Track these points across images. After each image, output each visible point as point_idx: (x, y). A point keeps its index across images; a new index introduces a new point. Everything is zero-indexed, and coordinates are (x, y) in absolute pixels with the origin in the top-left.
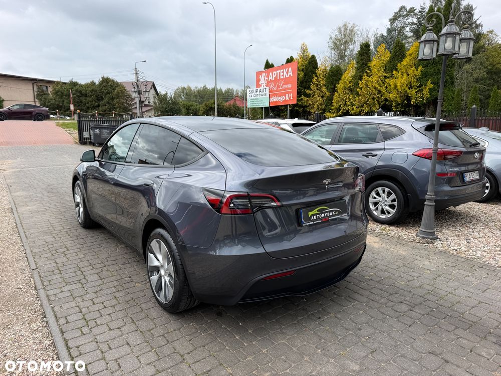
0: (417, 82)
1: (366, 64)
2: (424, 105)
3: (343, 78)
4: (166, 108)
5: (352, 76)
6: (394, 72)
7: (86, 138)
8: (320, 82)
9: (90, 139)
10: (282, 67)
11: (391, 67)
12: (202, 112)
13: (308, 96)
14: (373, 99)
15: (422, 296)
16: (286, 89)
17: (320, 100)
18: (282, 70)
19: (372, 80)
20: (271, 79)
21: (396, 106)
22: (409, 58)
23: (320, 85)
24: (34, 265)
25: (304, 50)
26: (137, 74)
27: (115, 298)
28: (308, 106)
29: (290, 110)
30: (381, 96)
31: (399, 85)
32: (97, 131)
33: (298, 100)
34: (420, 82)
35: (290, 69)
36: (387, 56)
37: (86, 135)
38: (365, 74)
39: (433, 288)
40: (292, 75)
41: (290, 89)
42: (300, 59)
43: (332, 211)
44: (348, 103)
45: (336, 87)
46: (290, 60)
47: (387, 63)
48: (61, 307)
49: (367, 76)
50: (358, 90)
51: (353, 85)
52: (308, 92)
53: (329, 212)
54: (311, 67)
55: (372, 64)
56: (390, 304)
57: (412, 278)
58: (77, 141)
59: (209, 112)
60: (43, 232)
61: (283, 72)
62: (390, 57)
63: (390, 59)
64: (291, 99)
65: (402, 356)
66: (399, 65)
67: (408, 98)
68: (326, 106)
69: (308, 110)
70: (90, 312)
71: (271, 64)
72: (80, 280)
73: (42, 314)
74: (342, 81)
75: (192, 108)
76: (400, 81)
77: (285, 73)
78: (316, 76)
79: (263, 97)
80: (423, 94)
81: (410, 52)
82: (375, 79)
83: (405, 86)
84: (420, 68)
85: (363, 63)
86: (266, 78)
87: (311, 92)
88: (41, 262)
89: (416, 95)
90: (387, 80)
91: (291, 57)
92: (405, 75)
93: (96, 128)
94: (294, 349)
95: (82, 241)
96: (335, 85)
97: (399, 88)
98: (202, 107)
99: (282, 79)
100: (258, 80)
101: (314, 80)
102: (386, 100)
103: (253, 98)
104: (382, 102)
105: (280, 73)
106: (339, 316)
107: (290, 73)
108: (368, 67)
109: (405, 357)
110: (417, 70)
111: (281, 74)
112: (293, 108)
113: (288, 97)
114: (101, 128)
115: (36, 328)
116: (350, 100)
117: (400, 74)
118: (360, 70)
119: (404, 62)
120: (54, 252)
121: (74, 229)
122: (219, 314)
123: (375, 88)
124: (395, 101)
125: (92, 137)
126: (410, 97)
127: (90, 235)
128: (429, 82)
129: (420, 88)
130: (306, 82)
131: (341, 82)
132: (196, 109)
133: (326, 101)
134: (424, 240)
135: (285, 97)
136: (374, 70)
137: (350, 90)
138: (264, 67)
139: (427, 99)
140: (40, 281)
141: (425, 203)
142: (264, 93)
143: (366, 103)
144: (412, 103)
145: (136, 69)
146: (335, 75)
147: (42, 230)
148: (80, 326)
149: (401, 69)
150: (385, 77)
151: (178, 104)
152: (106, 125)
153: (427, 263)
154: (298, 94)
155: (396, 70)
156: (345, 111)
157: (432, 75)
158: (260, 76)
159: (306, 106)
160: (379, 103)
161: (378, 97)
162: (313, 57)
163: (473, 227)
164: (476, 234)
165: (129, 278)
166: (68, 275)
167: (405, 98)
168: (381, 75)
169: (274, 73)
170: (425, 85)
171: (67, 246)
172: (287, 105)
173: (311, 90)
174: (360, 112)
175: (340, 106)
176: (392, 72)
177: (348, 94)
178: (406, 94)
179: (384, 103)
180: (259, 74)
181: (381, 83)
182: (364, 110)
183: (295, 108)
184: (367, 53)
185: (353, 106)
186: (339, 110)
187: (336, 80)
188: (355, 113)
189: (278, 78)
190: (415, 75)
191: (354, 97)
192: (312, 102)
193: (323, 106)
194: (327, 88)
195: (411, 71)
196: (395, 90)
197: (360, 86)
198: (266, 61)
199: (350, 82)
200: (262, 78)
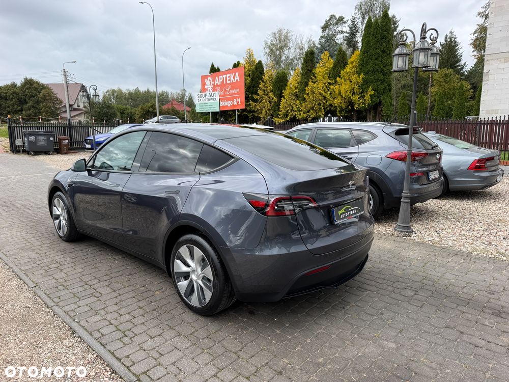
0: (359, 89)
1: (311, 71)
2: (366, 110)
3: (289, 83)
4: (99, 112)
5: (298, 83)
6: (338, 79)
7: (19, 146)
8: (267, 87)
9: (23, 147)
10: (228, 72)
11: (334, 74)
12: (139, 116)
13: (256, 101)
14: (320, 104)
15: (420, 282)
16: (233, 94)
17: (267, 104)
18: (228, 75)
19: (317, 87)
20: (217, 84)
21: (340, 112)
22: (351, 66)
23: (267, 90)
24: (32, 283)
25: (250, 55)
26: (65, 75)
27: (140, 308)
28: (257, 111)
29: (239, 116)
30: (326, 102)
31: (343, 92)
32: (32, 138)
33: (246, 106)
34: (362, 89)
35: (237, 74)
36: (331, 63)
37: (18, 142)
38: (311, 80)
39: (425, 275)
40: (239, 80)
41: (237, 94)
42: (247, 63)
43: (354, 210)
44: (295, 109)
45: (283, 93)
46: (236, 66)
47: (331, 70)
48: (87, 321)
49: (312, 82)
50: (305, 95)
51: (299, 91)
52: (255, 97)
53: (352, 210)
54: (258, 72)
55: (317, 70)
56: (397, 291)
57: (405, 267)
58: (8, 149)
59: (146, 116)
60: (22, 249)
62: (334, 64)
63: (334, 66)
64: (240, 103)
65: (425, 332)
66: (342, 72)
67: (352, 104)
68: (274, 111)
69: (256, 115)
70: (122, 323)
71: (216, 68)
72: (92, 294)
73: (69, 330)
74: (288, 87)
75: (126, 112)
76: (344, 87)
77: (232, 78)
78: (263, 82)
79: (213, 101)
80: (365, 100)
81: (352, 60)
82: (320, 85)
83: (349, 92)
84: (362, 76)
85: (308, 70)
86: (212, 83)
87: (258, 97)
88: (38, 279)
89: (359, 101)
90: (331, 87)
91: (238, 62)
92: (348, 82)
93: (31, 135)
94: (334, 336)
95: (71, 255)
96: (282, 91)
97: (343, 94)
98: (138, 111)
99: (229, 84)
100: (204, 84)
101: (261, 86)
102: (331, 105)
103: (202, 102)
104: (327, 108)
105: (226, 77)
106: (360, 305)
107: (237, 78)
108: (313, 73)
109: (428, 332)
110: (359, 77)
111: (228, 79)
112: (241, 113)
113: (237, 102)
114: (36, 135)
115: (71, 344)
116: (296, 105)
117: (343, 81)
118: (306, 76)
119: (348, 69)
120: (46, 268)
121: (56, 243)
122: (252, 313)
123: (320, 94)
124: (339, 106)
125: (26, 144)
126: (353, 102)
127: (77, 249)
128: (370, 88)
129: (362, 94)
130: (253, 87)
132: (131, 113)
133: (273, 106)
134: (402, 234)
135: (233, 102)
136: (319, 77)
137: (297, 96)
138: (209, 71)
139: (369, 104)
140: (49, 299)
141: (402, 200)
142: (214, 97)
143: (312, 108)
144: (355, 109)
145: (64, 70)
146: (281, 81)
147: (18, 246)
148: (118, 337)
149: (344, 76)
150: (329, 83)
151: (113, 108)
152: (42, 131)
153: (411, 253)
154: (245, 100)
155: (340, 77)
156: (293, 117)
157: (372, 82)
158: (206, 80)
159: (254, 111)
160: (324, 109)
161: (324, 103)
162: (260, 62)
163: (437, 220)
164: (442, 226)
165: (144, 288)
166: (76, 289)
167: (349, 104)
168: (325, 81)
169: (220, 77)
170: (367, 92)
171: (59, 261)
172: (235, 110)
173: (259, 95)
174: (306, 117)
175: (287, 111)
176: (336, 78)
177: (294, 100)
178: (350, 100)
179: (330, 109)
180: (204, 78)
181: (326, 89)
182: (310, 116)
183: (244, 113)
184: (311, 60)
185: (299, 112)
186: (286, 115)
187: (282, 86)
188: (302, 118)
189: (225, 83)
190: (358, 82)
191: (301, 103)
192: (260, 107)
193: (271, 112)
194: (274, 94)
195: (354, 78)
196: (339, 96)
197: (307, 92)
198: (211, 65)
199: (296, 88)
200: (208, 82)
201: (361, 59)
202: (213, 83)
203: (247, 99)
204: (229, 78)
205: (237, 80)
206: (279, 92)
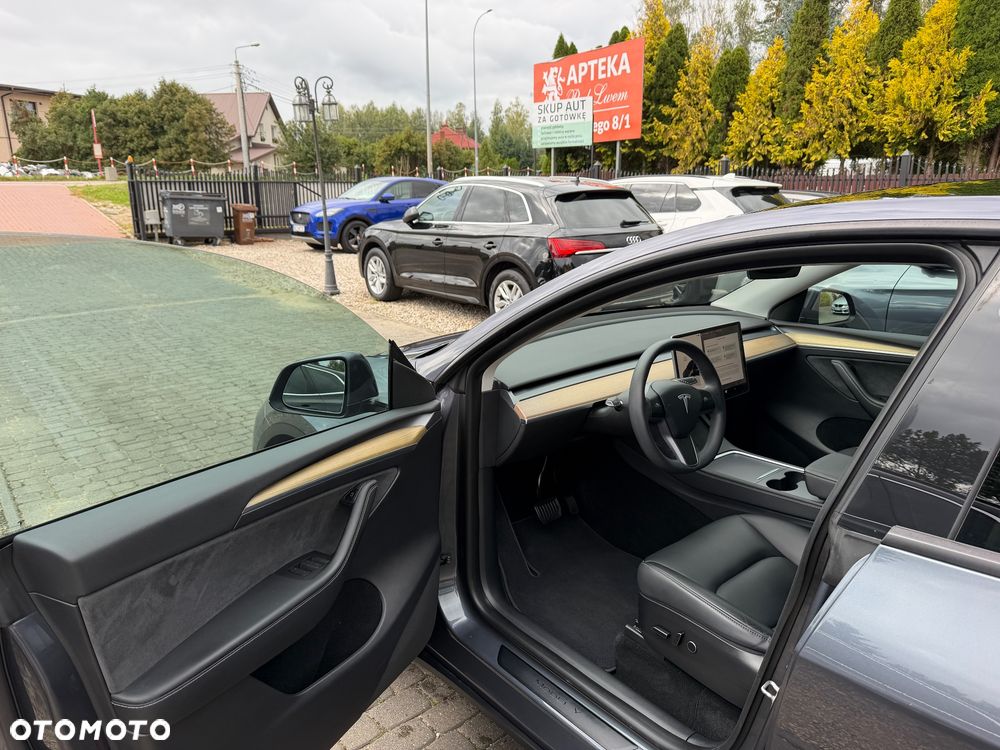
0: (954, 86)
1: (817, 45)
2: (967, 141)
3: (751, 77)
4: (307, 153)
5: (777, 75)
6: (893, 63)
7: (151, 226)
8: (696, 87)
9: (161, 227)
10: (599, 52)
11: (883, 50)
12: (381, 159)
13: (666, 119)
14: (841, 127)
16: (610, 104)
17: (697, 126)
18: (603, 60)
19: (836, 82)
20: (572, 82)
21: (894, 146)
22: (933, 28)
23: (696, 94)
25: (656, 12)
26: (239, 74)
28: (667, 144)
29: (623, 156)
30: (858, 121)
31: (910, 95)
32: (179, 208)
33: (643, 131)
34: (964, 86)
35: (625, 56)
36: (874, 23)
37: (150, 217)
38: (816, 68)
40: (628, 71)
41: (623, 103)
42: (645, 32)
44: (768, 138)
45: (738, 100)
46: (619, 38)
47: (872, 41)
49: (820, 71)
50: (803, 104)
51: (778, 97)
52: (666, 110)
54: (675, 52)
55: (836, 42)
58: (130, 231)
59: (396, 158)
61: (605, 64)
62: (881, 27)
63: (881, 32)
64: (628, 126)
66: (906, 44)
67: (930, 125)
68: (712, 143)
69: (666, 154)
71: (569, 45)
74: (753, 87)
75: (356, 150)
76: (912, 82)
77: (611, 66)
79: (576, 120)
80: (968, 116)
81: (935, 12)
82: (846, 79)
83: (927, 95)
84: (966, 52)
85: (811, 42)
86: (560, 79)
89: (952, 117)
90: (874, 83)
91: (625, 28)
92: (925, 70)
93: (175, 201)
96: (734, 95)
97: (911, 101)
98: (378, 149)
99: (603, 81)
100: (539, 84)
101: (680, 84)
102: (869, 130)
103: (548, 123)
104: (857, 135)
105: (596, 67)
107: (623, 65)
108: (823, 51)
110: (958, 57)
111: (601, 68)
112: (631, 148)
113: (625, 124)
114: (187, 201)
116: (773, 130)
117: (906, 66)
118: (803, 58)
119: (925, 35)
123: (845, 100)
124: (895, 132)
125: (167, 222)
126: (935, 123)
128: (989, 85)
129: (961, 101)
130: (662, 86)
131: (749, 88)
132: (365, 153)
133: (710, 132)
135: (611, 122)
136: (841, 58)
137: (773, 106)
138: (553, 52)
139: (979, 127)
142: (580, 111)
143: (820, 136)
144: (941, 138)
145: (237, 62)
146: (733, 72)
149: (911, 55)
150: (867, 74)
152: (199, 192)
154: (643, 117)
155: (898, 57)
156: (761, 159)
157: (993, 68)
158: (545, 74)
159: (661, 145)
160: (850, 138)
161: (851, 124)
162: (679, 28)
167: (922, 126)
168: (857, 69)
169: (581, 65)
170: (976, 94)
172: (615, 142)
173: (675, 106)
174: (800, 159)
175: (748, 145)
176: (885, 60)
177: (765, 116)
178: (928, 115)
179: (867, 140)
180: (540, 69)
181: (858, 89)
182: (809, 156)
183: (637, 150)
184: (820, 18)
185: (780, 145)
186: (745, 154)
187: (736, 82)
188: (786, 161)
189: (592, 78)
190: (953, 69)
191: (785, 123)
192: (676, 134)
193: (706, 145)
194: (714, 103)
195: (943, 60)
196: (899, 107)
197: (807, 96)
198: (558, 38)
199: (772, 87)
200: (550, 79)
201: (968, 8)
202: (563, 81)
203: (646, 115)
204: (604, 68)
205: (624, 71)
206: (728, 98)
